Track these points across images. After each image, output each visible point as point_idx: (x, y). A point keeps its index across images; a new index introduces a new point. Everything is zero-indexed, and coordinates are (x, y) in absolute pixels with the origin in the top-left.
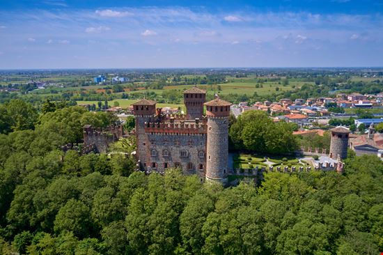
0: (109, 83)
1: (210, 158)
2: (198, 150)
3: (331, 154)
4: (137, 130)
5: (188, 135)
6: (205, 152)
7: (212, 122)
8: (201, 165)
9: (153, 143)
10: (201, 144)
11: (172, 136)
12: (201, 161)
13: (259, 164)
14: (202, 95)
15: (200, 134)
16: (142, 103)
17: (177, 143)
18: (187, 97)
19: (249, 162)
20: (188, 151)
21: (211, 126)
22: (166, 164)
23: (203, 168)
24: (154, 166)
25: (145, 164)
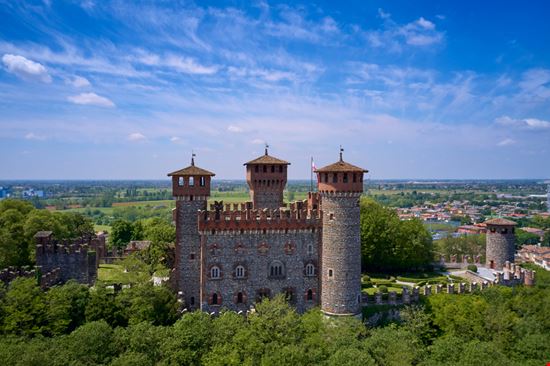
1: (331, 275)
2: (304, 261)
3: (492, 262)
4: (178, 227)
5: (286, 232)
6: (317, 264)
7: (336, 204)
8: (310, 292)
9: (213, 253)
10: (310, 250)
11: (253, 235)
12: (311, 283)
13: (390, 286)
14: (282, 167)
15: (308, 228)
16: (191, 172)
17: (264, 249)
18: (257, 171)
19: (374, 284)
20: (285, 264)
21: (333, 213)
22: (240, 295)
23: (313, 297)
24: (215, 300)
25: (193, 298)
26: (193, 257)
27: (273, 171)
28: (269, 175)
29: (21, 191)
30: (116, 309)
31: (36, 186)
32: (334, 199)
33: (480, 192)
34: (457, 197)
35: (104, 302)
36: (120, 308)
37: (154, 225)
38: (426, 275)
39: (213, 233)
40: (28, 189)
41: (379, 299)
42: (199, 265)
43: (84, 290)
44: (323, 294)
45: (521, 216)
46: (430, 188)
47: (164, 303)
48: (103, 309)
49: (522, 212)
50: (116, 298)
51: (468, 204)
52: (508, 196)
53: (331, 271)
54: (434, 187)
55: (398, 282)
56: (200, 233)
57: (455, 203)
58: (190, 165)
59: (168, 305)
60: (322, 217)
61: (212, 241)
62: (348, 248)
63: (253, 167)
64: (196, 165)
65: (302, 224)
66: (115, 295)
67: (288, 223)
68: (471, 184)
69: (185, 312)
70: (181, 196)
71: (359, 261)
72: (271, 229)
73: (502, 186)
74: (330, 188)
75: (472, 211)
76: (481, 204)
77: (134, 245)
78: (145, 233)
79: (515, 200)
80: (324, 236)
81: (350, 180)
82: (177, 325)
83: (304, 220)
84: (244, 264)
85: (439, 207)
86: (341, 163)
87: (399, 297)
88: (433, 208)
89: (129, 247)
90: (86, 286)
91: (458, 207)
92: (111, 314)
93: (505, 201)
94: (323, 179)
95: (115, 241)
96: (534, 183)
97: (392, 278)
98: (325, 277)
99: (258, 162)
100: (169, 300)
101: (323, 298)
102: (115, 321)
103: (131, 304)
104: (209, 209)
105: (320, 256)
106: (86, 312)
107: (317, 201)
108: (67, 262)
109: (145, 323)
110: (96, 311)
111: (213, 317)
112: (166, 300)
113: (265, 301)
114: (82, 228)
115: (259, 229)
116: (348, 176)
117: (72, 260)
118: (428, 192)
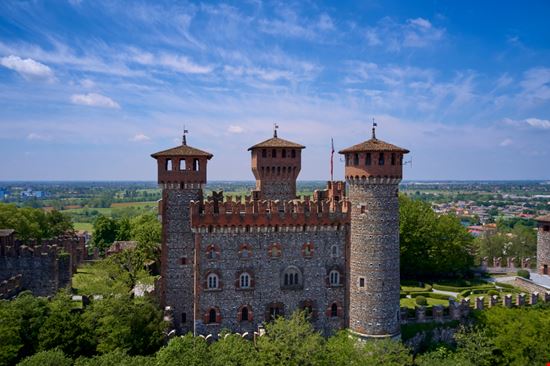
0: (14, 200)
1: (362, 285)
2: (326, 266)
3: (546, 266)
4: (164, 223)
5: (304, 229)
6: (344, 270)
7: (369, 193)
8: (334, 307)
9: (210, 257)
10: (334, 252)
11: (261, 234)
12: (335, 295)
13: (427, 296)
14: (294, 152)
15: (332, 225)
16: (182, 153)
17: (275, 252)
18: (264, 156)
19: (408, 293)
20: (302, 271)
21: (365, 204)
22: (245, 311)
23: (339, 313)
24: (212, 316)
25: (184, 315)
26: (184, 261)
27: (284, 156)
28: (278, 161)
29: (19, 191)
30: (79, 331)
31: (34, 187)
32: (367, 187)
33: (484, 193)
34: (461, 198)
35: (63, 323)
36: (87, 330)
37: (142, 222)
38: (468, 283)
39: (210, 230)
40: (26, 190)
41: (421, 315)
42: (192, 272)
43: (41, 304)
44: (352, 310)
45: (531, 216)
46: (432, 189)
47: (146, 322)
48: (62, 331)
49: (531, 213)
50: (83, 316)
51: (473, 204)
52: (513, 197)
53: (362, 280)
54: (436, 188)
55: (435, 291)
56: (194, 230)
57: (460, 203)
58: (181, 144)
59: (151, 325)
60: (349, 210)
61: (208, 241)
62: (384, 250)
63: (259, 151)
64: (187, 144)
65: (324, 219)
66: (82, 311)
67: (306, 217)
68: (474, 185)
69: (172, 336)
70: (169, 182)
71: (398, 266)
72: (284, 225)
73: (506, 186)
74: (361, 172)
75: (480, 211)
76: (487, 205)
77: (118, 246)
78: (132, 232)
79: (520, 200)
80: (353, 235)
81: (388, 161)
82: (161, 353)
83: (327, 214)
84: (250, 270)
85: (445, 207)
86: (374, 141)
87: (447, 311)
88: (438, 208)
89: (112, 248)
90: (45, 299)
91: (463, 206)
92: (73, 338)
93: (511, 202)
94: (351, 160)
95: (97, 241)
96: (537, 183)
97: (428, 287)
98: (355, 288)
99: (267, 145)
100: (152, 319)
101: (352, 315)
102: (78, 348)
103: (101, 324)
104: (205, 200)
105: (347, 260)
106: (40, 336)
107: (339, 192)
108: (31, 266)
109: (117, 351)
110: (52, 335)
111: (209, 341)
112: (148, 317)
113: (280, 321)
114: (59, 226)
115: (270, 226)
116: (386, 157)
117: (37, 264)
118: (432, 192)
